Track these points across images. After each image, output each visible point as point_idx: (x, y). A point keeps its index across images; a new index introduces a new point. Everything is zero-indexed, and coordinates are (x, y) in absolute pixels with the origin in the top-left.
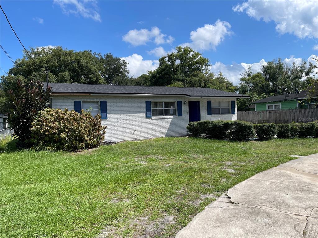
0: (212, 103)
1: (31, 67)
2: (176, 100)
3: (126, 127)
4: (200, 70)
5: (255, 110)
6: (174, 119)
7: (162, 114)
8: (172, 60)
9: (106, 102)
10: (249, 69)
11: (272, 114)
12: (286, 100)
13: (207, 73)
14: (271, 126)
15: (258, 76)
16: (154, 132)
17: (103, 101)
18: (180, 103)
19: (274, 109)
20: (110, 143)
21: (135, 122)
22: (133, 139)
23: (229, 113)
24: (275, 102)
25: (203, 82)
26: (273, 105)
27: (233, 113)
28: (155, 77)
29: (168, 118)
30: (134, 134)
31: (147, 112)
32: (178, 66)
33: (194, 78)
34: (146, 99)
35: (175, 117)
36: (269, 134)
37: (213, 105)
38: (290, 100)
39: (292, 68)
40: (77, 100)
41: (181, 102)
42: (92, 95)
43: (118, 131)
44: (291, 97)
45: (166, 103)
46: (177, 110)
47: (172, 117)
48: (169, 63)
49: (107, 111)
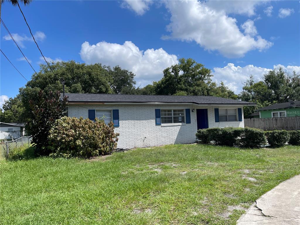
0: (219, 110)
1: (47, 80)
2: (184, 108)
3: (137, 134)
4: (203, 80)
5: (260, 118)
6: (183, 126)
7: (171, 122)
8: (175, 71)
9: (118, 110)
10: (251, 78)
11: (278, 121)
12: (291, 108)
13: (209, 83)
14: (282, 133)
15: (260, 84)
16: (163, 140)
17: (115, 109)
19: (279, 116)
20: (122, 150)
21: (145, 130)
22: (144, 146)
23: (236, 120)
24: (280, 109)
25: (206, 91)
26: (279, 112)
27: (240, 120)
28: (160, 87)
29: (177, 126)
30: (144, 141)
31: (157, 119)
32: (181, 77)
33: (197, 88)
34: (155, 107)
35: (184, 124)
36: (280, 141)
37: (221, 113)
38: (296, 108)
39: (293, 77)
40: (91, 108)
41: (189, 110)
42: (105, 103)
43: (129, 138)
44: (296, 104)
45: (174, 111)
46: (185, 117)
47: (180, 124)
48: (173, 74)
49: (119, 119)
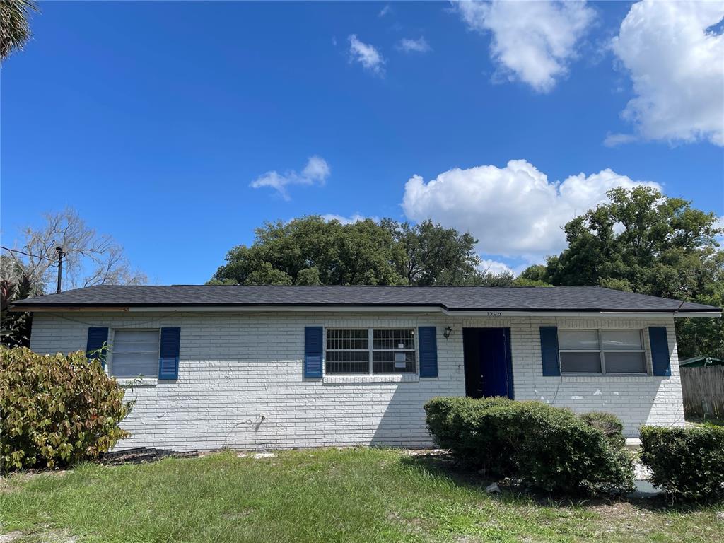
2: (414, 324)
3: (234, 405)
6: (406, 386)
9: (177, 331)
16: (328, 428)
17: (170, 326)
18: (429, 335)
21: (265, 392)
22: (256, 446)
30: (260, 429)
33: (664, 268)
40: (96, 324)
41: (433, 330)
42: (131, 310)
43: (208, 418)
45: (378, 333)
46: (418, 356)
47: (397, 377)
48: (594, 233)
49: (178, 356)
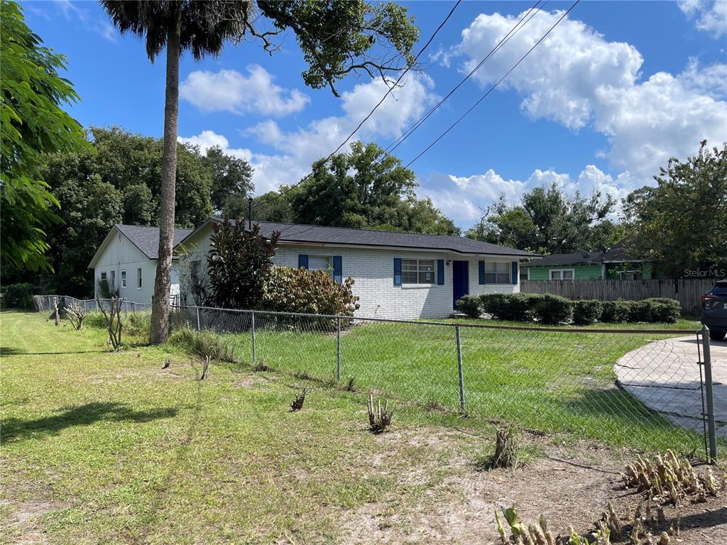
0: (485, 264)
2: (435, 258)
3: (366, 300)
5: (529, 279)
7: (416, 282)
8: (339, 167)
9: (341, 257)
12: (583, 264)
18: (441, 263)
19: (562, 278)
21: (378, 293)
23: (507, 282)
24: (565, 266)
26: (562, 271)
29: (424, 288)
30: (377, 312)
31: (397, 276)
32: (353, 180)
34: (394, 256)
35: (434, 285)
37: (488, 269)
38: (592, 264)
42: (327, 245)
44: (593, 259)
47: (429, 285)
48: (333, 173)
49: (341, 274)
